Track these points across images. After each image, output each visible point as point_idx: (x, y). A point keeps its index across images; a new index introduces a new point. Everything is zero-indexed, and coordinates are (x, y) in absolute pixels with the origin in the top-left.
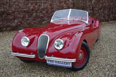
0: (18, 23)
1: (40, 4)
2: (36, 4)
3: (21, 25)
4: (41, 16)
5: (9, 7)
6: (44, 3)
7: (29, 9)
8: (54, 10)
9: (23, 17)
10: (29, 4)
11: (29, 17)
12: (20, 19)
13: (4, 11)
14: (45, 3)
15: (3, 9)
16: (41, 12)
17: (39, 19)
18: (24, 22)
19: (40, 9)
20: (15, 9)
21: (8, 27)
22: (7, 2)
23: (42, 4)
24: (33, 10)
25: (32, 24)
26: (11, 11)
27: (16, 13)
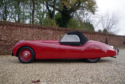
5: (21, 38)
6: (43, 37)
10: (34, 37)
15: (17, 39)
22: (20, 35)
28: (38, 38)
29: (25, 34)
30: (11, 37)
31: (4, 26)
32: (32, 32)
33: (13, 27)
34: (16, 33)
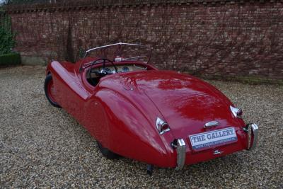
0: (201, 65)
1: (248, 34)
2: (239, 33)
3: (207, 70)
4: (246, 58)
5: (190, 35)
7: (223, 42)
8: (277, 48)
9: (212, 56)
10: (226, 33)
11: (222, 58)
12: (206, 60)
13: (181, 43)
14: (258, 32)
15: (179, 40)
16: (247, 50)
17: (242, 64)
18: (213, 66)
19: (247, 43)
20: (200, 40)
21: (184, 70)
22: (187, 28)
23: (253, 34)
24: (231, 45)
25: (228, 71)
26: (191, 44)
27: (200, 47)
28: (238, 35)
29: (199, 26)
30: (165, 34)
31: (150, 8)
32: (218, 19)
33: (169, 10)
34: (177, 22)
